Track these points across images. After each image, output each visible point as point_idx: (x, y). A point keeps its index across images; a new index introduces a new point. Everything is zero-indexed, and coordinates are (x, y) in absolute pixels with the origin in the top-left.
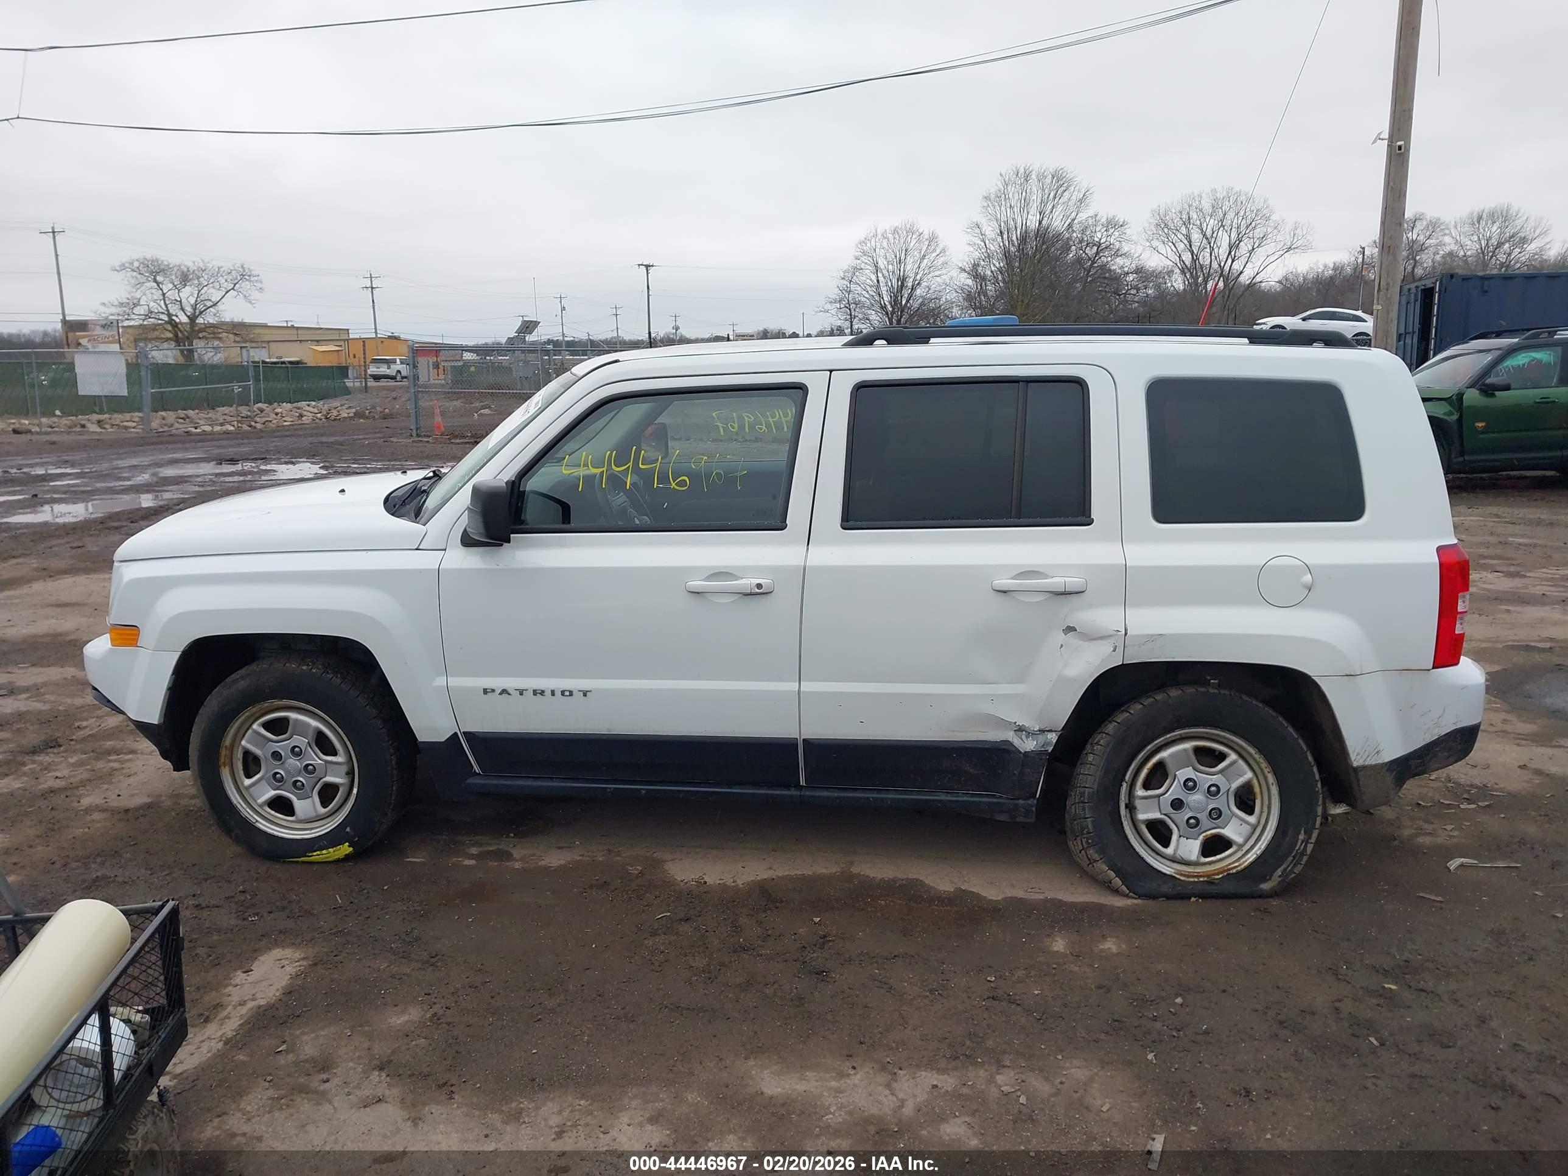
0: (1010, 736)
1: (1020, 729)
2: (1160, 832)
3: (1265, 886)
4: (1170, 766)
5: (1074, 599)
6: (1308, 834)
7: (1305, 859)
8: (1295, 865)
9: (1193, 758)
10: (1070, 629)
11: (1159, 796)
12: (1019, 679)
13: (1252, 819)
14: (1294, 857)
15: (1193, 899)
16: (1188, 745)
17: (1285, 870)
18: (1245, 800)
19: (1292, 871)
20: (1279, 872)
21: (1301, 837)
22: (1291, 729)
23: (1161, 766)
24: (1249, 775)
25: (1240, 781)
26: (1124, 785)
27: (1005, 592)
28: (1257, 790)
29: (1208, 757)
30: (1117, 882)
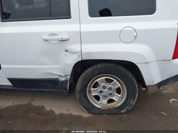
0: (57, 77)
1: (59, 76)
2: (97, 98)
3: (122, 111)
4: (99, 83)
5: (66, 42)
6: (134, 100)
7: (132, 106)
8: (130, 107)
9: (105, 81)
10: (66, 51)
11: (97, 90)
12: (56, 64)
13: (120, 96)
14: (130, 106)
15: (104, 115)
16: (104, 78)
17: (127, 108)
18: (118, 91)
19: (129, 109)
20: (126, 108)
21: (132, 101)
22: (130, 75)
23: (97, 83)
24: (119, 85)
25: (117, 87)
26: (88, 88)
27: (46, 40)
28: (121, 89)
29: (109, 81)
30: (86, 110)
